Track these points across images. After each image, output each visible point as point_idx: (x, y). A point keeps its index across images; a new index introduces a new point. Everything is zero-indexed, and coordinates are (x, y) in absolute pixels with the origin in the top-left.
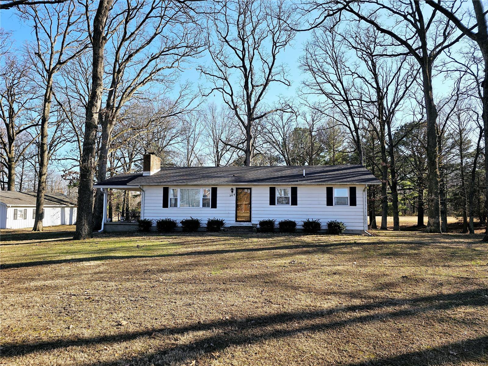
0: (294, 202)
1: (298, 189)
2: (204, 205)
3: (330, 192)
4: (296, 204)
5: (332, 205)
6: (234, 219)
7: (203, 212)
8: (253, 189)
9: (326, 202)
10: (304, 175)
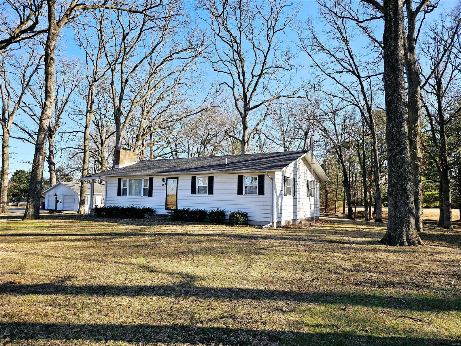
0: (211, 192)
1: (215, 178)
2: (144, 195)
3: (241, 179)
4: (212, 194)
5: (242, 194)
6: (164, 207)
7: (143, 200)
8: (179, 179)
9: (237, 191)
10: (226, 164)
